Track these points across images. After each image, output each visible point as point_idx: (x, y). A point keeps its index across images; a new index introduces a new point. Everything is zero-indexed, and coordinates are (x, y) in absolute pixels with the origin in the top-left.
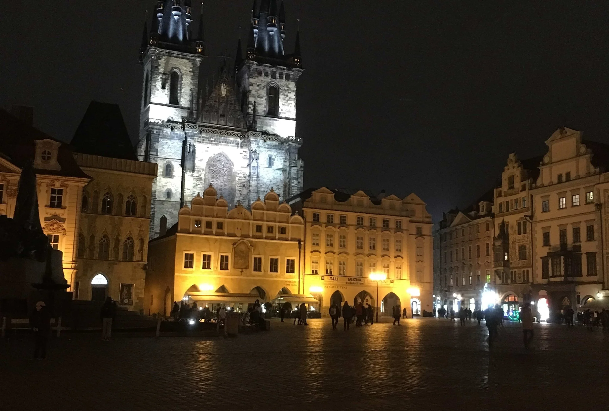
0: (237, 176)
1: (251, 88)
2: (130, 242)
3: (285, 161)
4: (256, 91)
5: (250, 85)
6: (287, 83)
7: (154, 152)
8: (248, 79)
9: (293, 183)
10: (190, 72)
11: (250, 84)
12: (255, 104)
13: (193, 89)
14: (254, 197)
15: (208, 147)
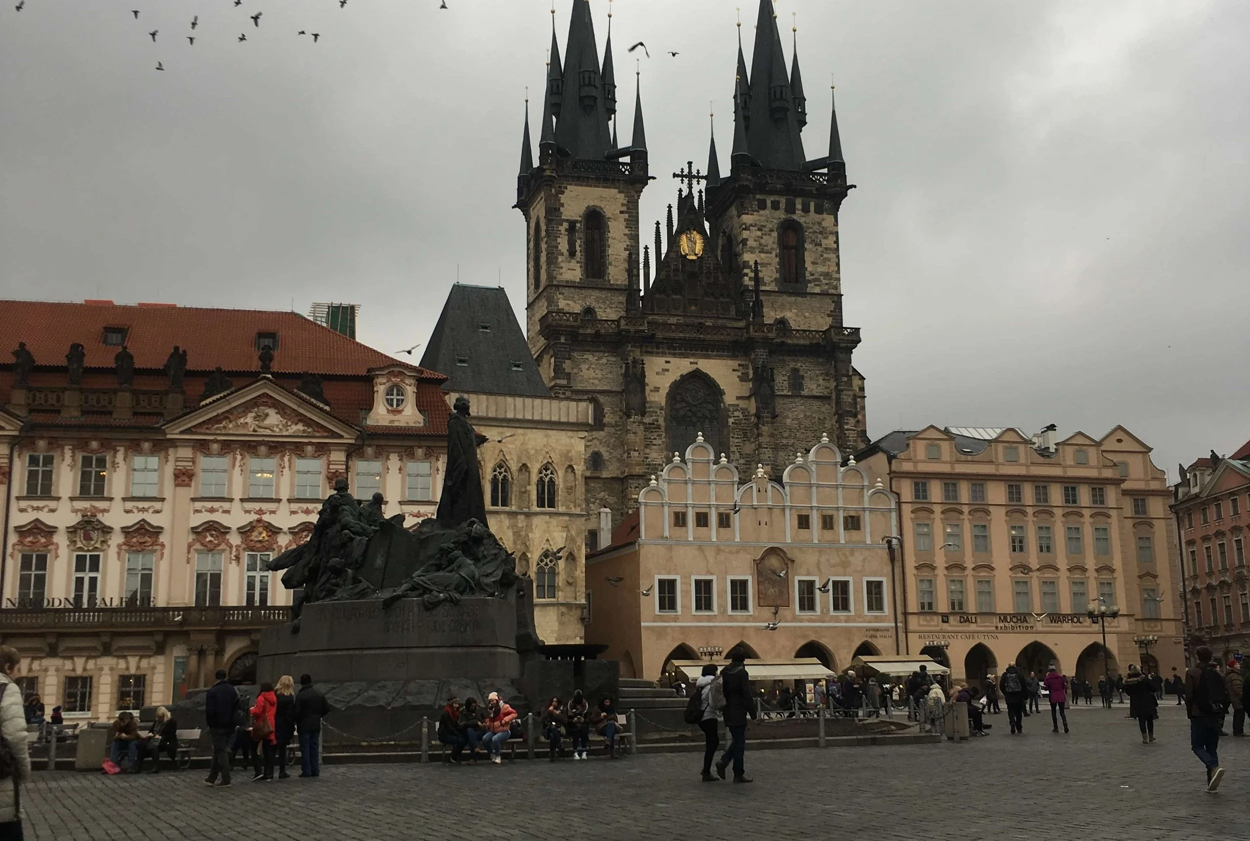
0: (730, 417)
1: (745, 234)
2: (549, 563)
3: (827, 378)
4: (756, 241)
5: (745, 229)
6: (817, 217)
7: (564, 379)
8: (739, 216)
9: (848, 423)
10: (621, 212)
11: (744, 226)
12: (756, 267)
13: (629, 247)
14: (769, 457)
15: (667, 362)
